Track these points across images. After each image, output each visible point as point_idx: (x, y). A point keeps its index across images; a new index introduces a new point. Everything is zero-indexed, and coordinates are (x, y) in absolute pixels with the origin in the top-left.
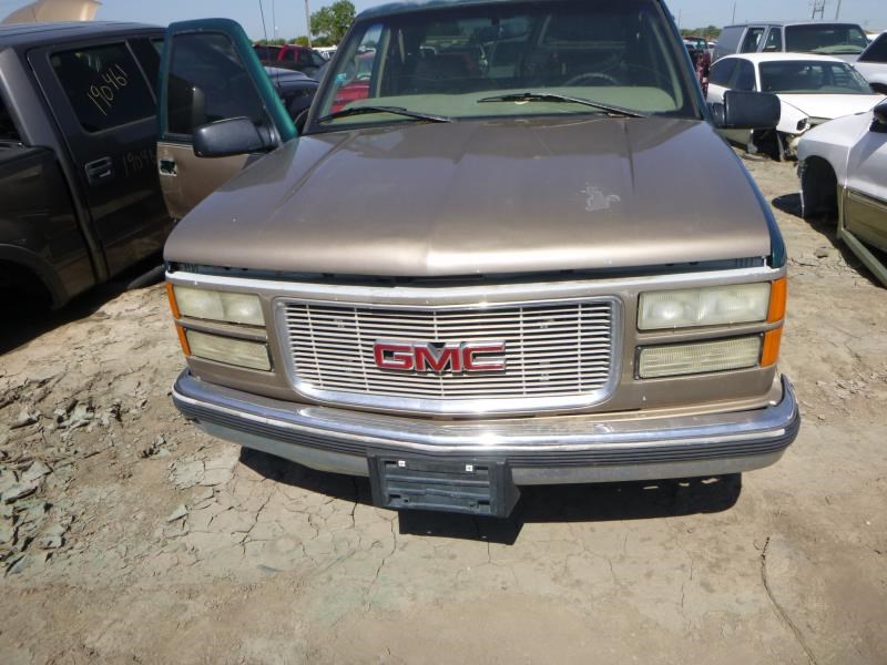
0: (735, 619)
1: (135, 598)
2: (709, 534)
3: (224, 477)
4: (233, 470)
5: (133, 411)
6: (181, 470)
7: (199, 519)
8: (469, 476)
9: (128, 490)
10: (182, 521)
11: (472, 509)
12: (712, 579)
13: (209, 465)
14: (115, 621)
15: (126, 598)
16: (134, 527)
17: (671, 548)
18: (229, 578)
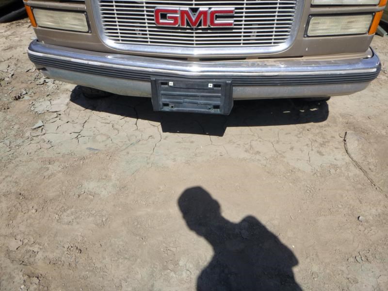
0: (336, 167)
1: (18, 165)
2: (317, 131)
3: (62, 108)
4: (67, 104)
5: (7, 79)
6: (37, 105)
7: (50, 128)
8: (210, 90)
9: (7, 115)
10: (41, 128)
11: (210, 110)
12: (322, 150)
13: (53, 102)
14: (7, 177)
15: (12, 165)
16: (13, 132)
17: (301, 137)
18: (71, 154)
